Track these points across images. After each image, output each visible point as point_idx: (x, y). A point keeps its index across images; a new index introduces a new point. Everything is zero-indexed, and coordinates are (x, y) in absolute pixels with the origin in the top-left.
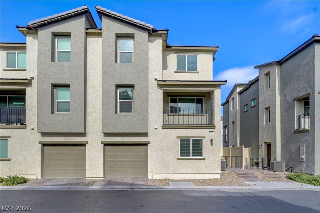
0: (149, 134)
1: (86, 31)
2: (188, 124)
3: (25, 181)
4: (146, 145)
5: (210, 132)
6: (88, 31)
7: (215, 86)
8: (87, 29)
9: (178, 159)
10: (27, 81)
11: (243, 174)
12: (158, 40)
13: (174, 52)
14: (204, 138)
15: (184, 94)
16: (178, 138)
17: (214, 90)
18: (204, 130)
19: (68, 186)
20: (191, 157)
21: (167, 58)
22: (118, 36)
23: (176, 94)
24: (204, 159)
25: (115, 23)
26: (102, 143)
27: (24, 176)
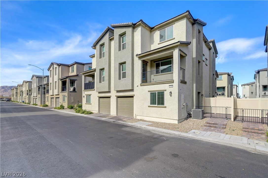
0: (134, 90)
1: (109, 39)
2: (156, 81)
3: (91, 113)
4: (132, 97)
5: (169, 86)
6: (111, 38)
7: (174, 48)
8: (109, 38)
9: (149, 107)
10: (94, 70)
11: (213, 124)
12: (139, 29)
13: (158, 30)
14: (166, 90)
15: (164, 58)
16: (149, 91)
17: (173, 51)
18: (165, 84)
19: (96, 117)
20: (156, 105)
21: (153, 36)
22: (121, 35)
23: (159, 60)
24: (166, 107)
25: (118, 29)
26: (116, 96)
27: (91, 111)
